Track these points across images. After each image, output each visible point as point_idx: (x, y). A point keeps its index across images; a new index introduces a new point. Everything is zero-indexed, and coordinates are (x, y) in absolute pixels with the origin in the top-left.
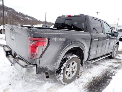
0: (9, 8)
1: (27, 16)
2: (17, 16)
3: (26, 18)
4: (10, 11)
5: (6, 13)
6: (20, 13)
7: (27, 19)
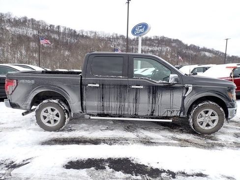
0: (174, 40)
1: (205, 50)
2: (186, 52)
3: (203, 53)
4: (174, 44)
5: (167, 49)
6: (191, 45)
7: (205, 56)
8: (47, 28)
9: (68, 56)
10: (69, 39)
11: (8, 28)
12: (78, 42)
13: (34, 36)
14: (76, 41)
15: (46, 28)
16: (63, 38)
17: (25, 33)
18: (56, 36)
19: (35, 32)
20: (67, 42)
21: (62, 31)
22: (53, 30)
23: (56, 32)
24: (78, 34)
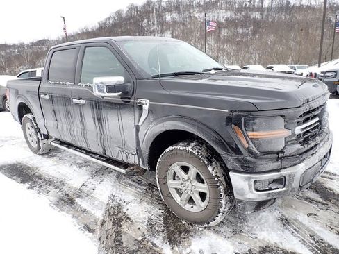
8: (246, 5)
9: (273, 43)
10: (277, 15)
11: (197, 15)
12: (291, 19)
13: (227, 19)
14: (288, 17)
15: (244, 5)
16: (267, 15)
17: (216, 17)
18: (257, 15)
19: (229, 14)
20: (273, 21)
21: (267, 6)
22: (254, 6)
23: (259, 8)
24: (292, 5)
